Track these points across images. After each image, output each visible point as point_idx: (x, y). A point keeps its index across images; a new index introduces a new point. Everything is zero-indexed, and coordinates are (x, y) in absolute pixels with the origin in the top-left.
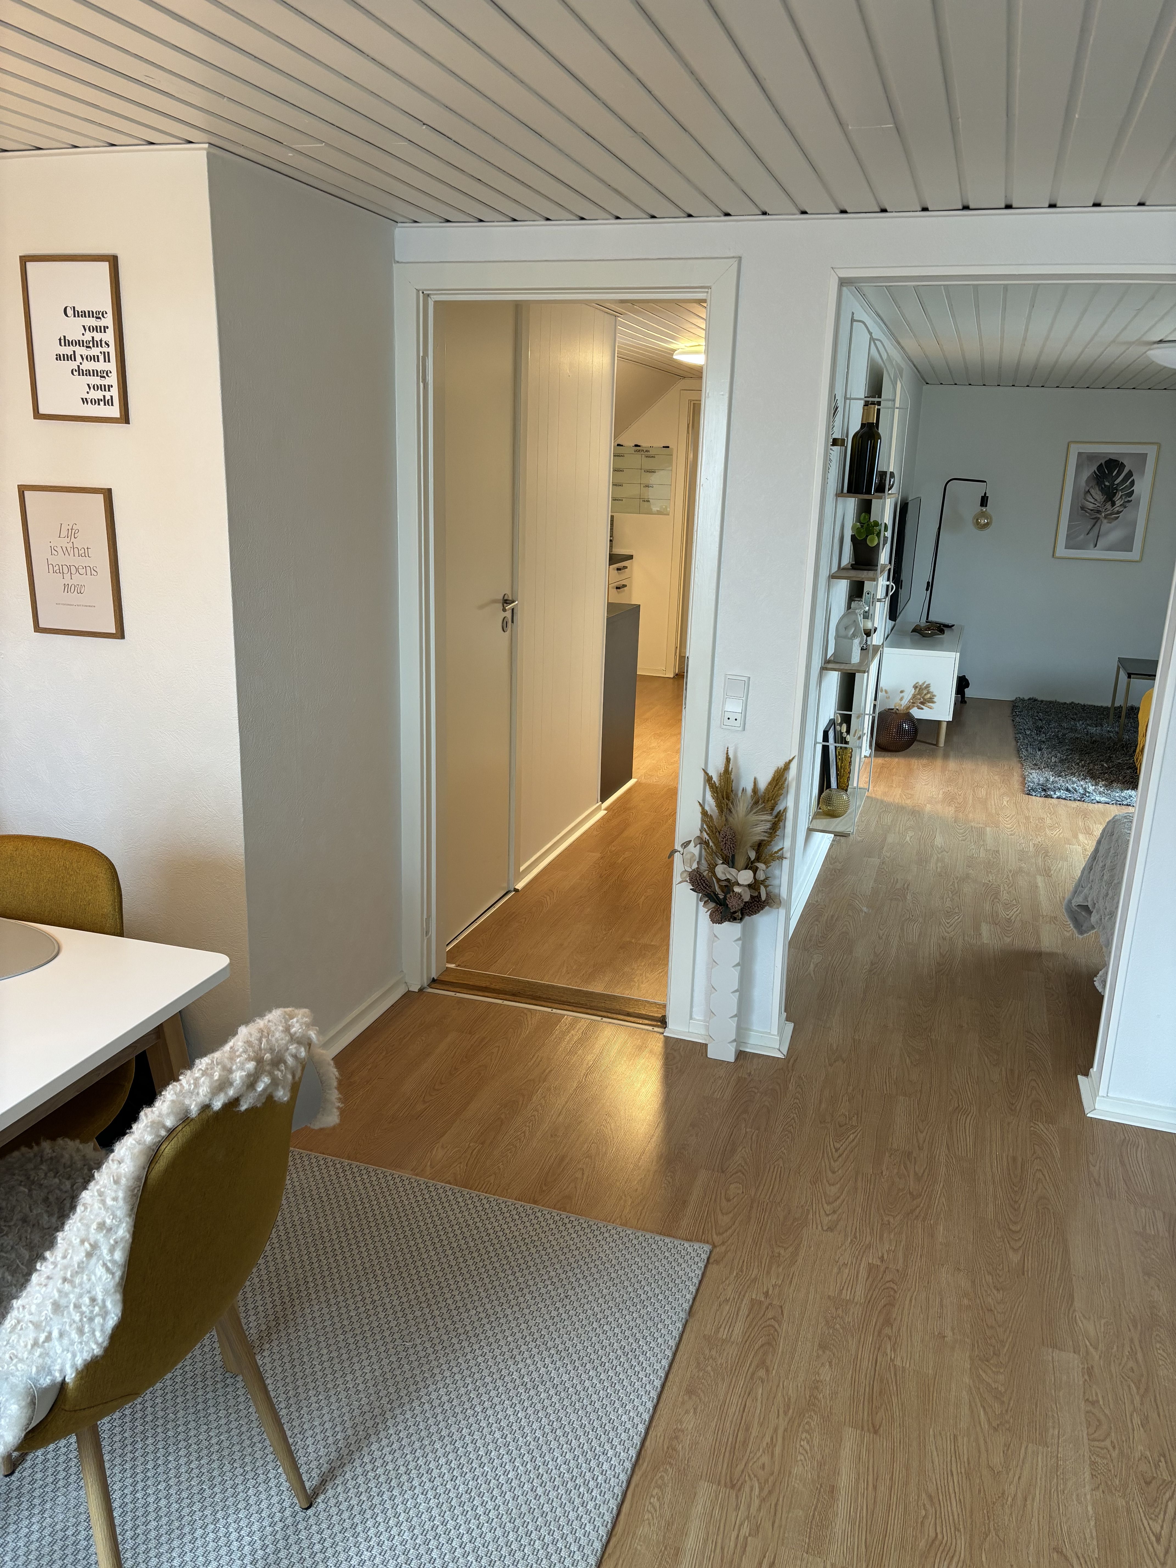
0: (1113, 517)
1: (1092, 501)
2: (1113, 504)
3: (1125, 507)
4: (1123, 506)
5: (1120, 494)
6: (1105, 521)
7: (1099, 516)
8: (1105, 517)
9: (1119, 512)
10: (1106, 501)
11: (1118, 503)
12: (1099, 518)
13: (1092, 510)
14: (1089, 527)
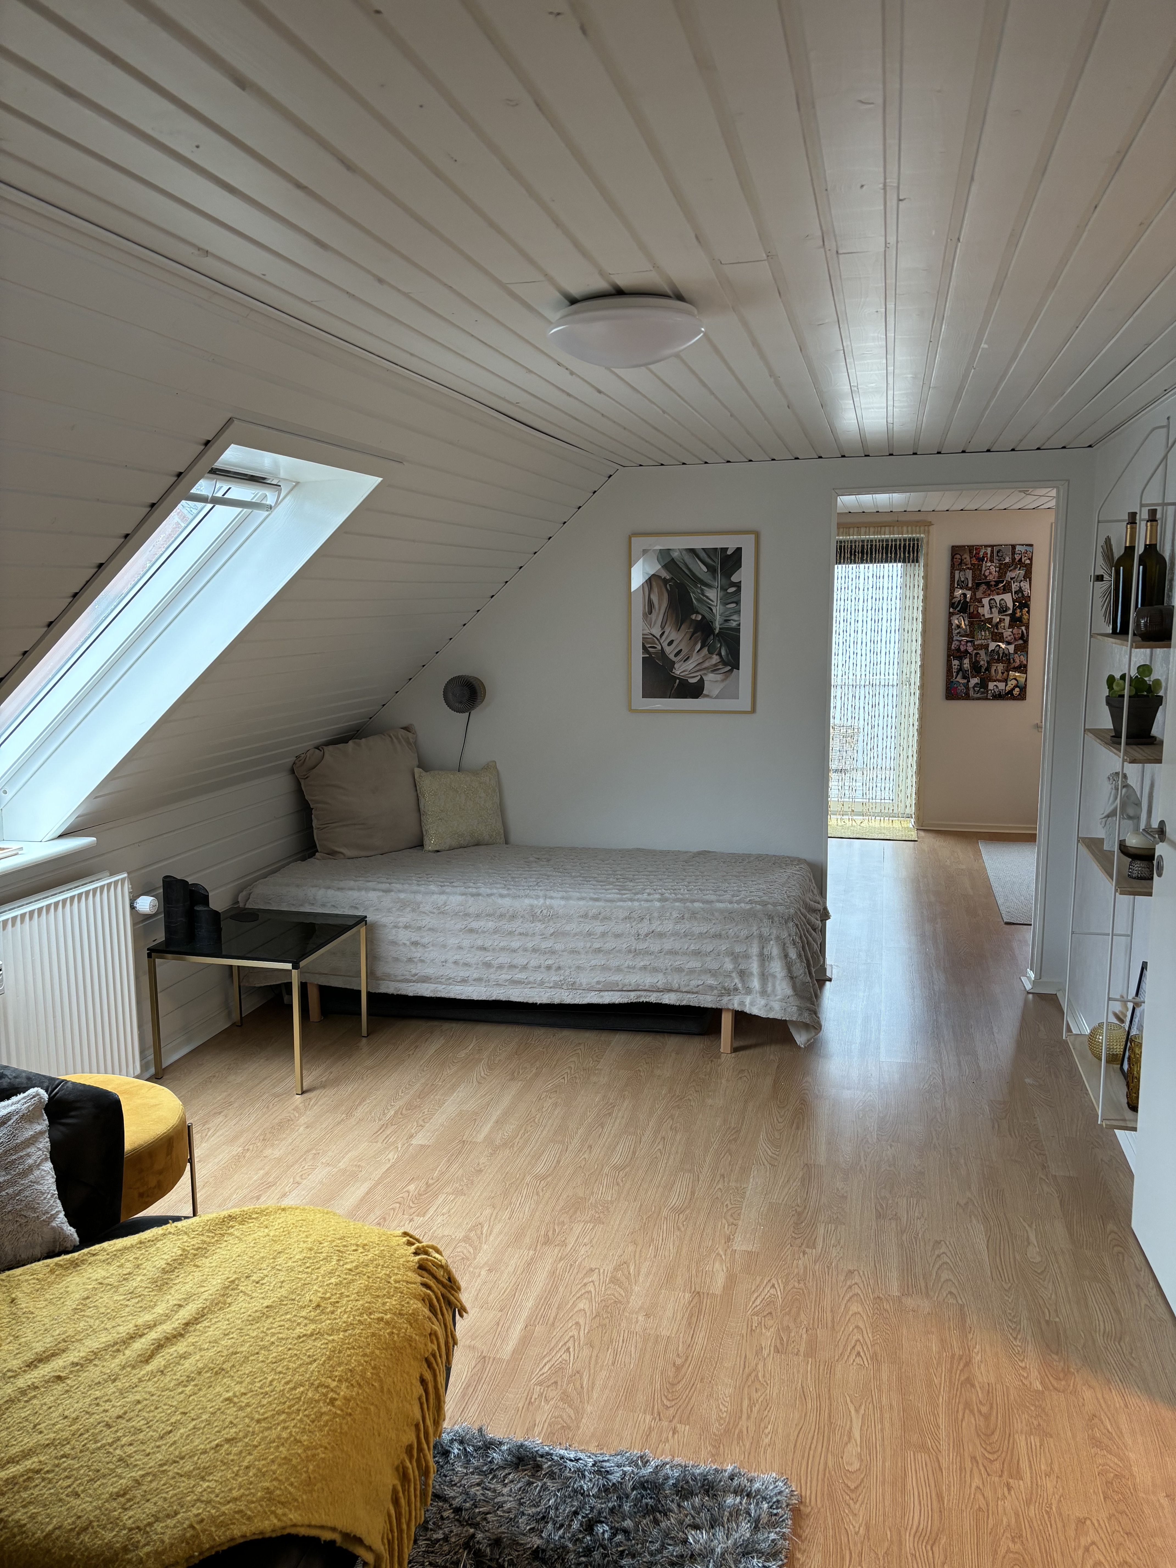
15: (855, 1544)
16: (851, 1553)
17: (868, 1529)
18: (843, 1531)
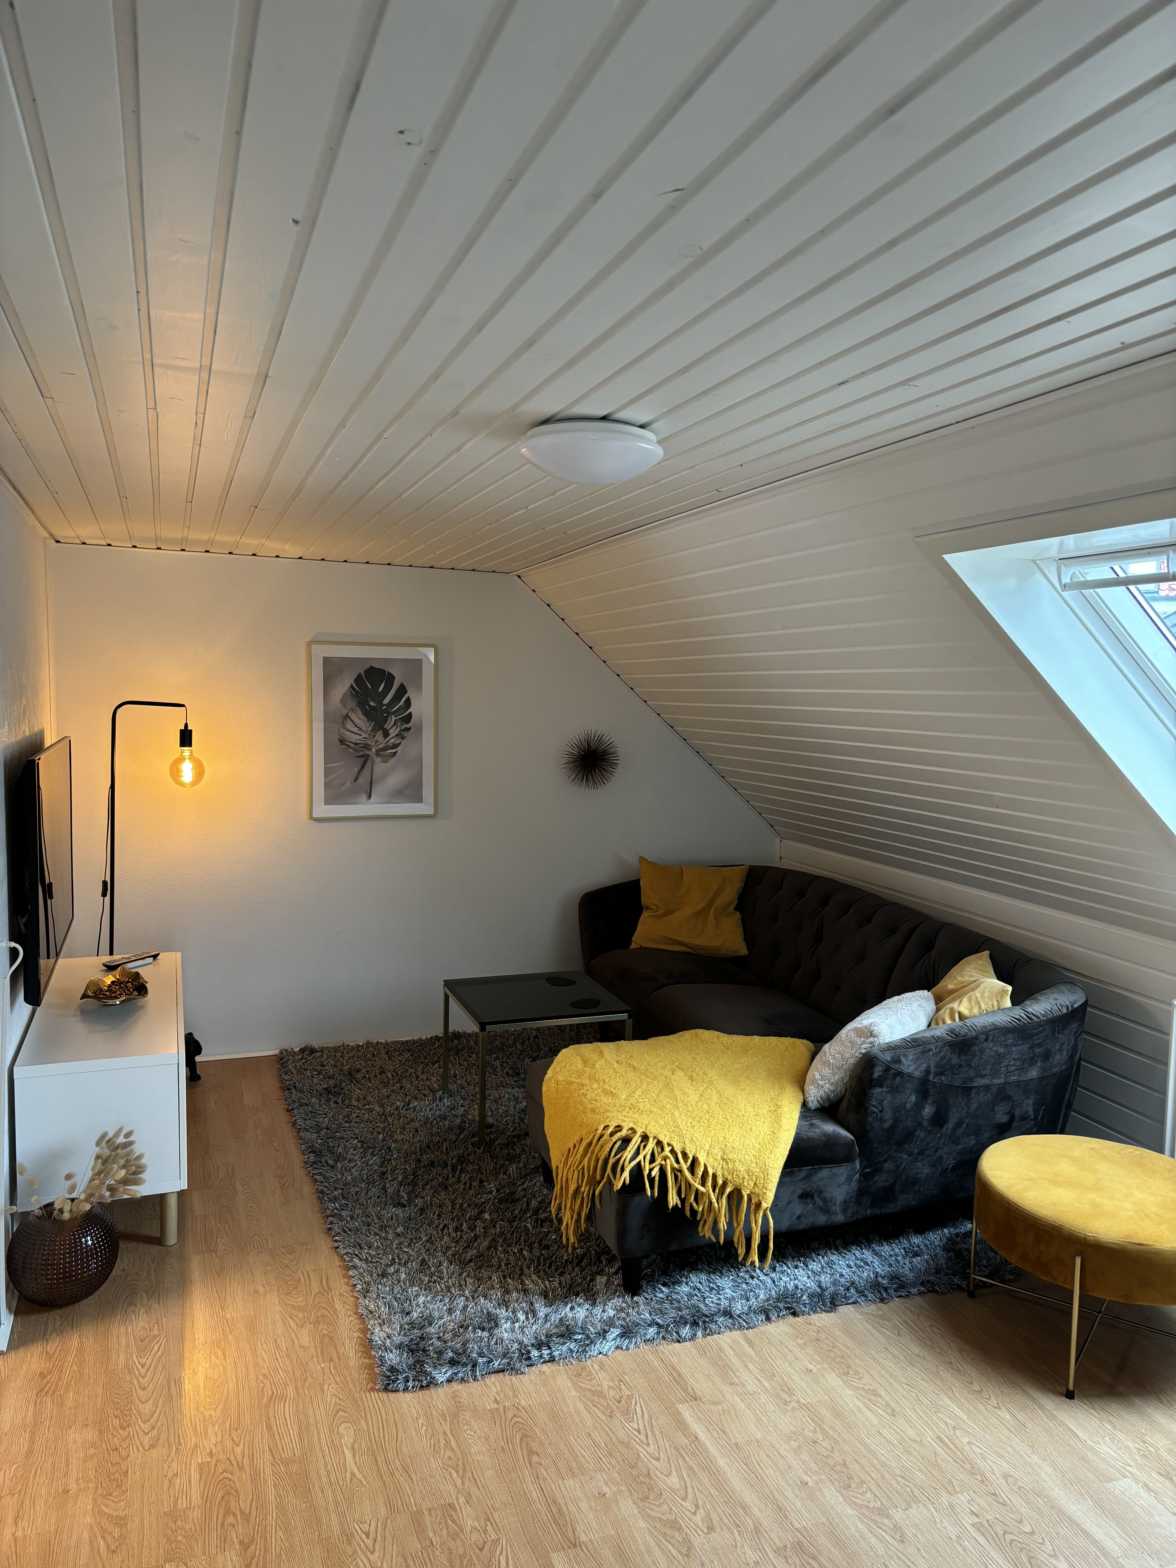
0: (388, 752)
1: (355, 730)
2: (386, 734)
3: (403, 738)
4: (402, 737)
5: (394, 719)
6: (378, 760)
7: (368, 752)
8: (378, 753)
9: (395, 746)
10: (375, 730)
11: (393, 732)
12: (368, 756)
13: (356, 744)
14: (356, 770)
15: (329, 1378)
16: (331, 1373)
17: (322, 1390)
18: (340, 1383)
